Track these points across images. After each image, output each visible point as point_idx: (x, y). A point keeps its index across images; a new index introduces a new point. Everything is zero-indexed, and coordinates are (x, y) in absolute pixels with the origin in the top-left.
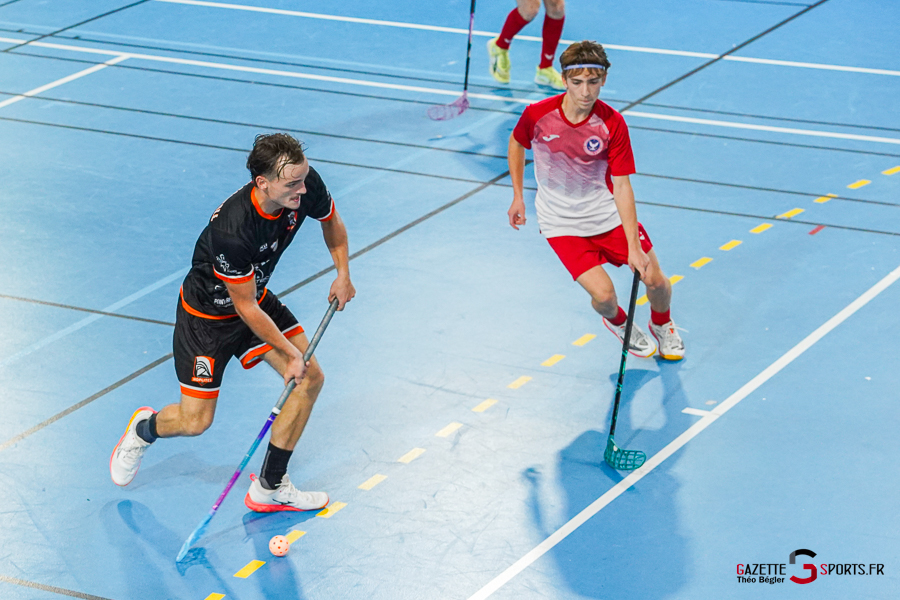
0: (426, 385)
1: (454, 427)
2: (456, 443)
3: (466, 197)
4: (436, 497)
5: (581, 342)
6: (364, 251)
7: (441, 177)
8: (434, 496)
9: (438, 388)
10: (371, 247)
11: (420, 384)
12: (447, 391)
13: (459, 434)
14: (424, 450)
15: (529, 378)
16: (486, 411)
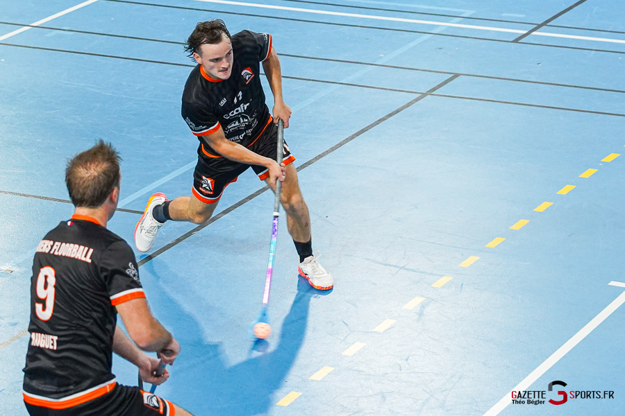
0: (390, 265)
1: (418, 300)
2: (421, 314)
3: (408, 105)
4: (409, 361)
5: (517, 226)
6: (327, 152)
7: (386, 89)
8: (407, 360)
9: (401, 268)
10: (333, 149)
11: (386, 265)
12: (408, 270)
13: (423, 306)
14: (394, 321)
15: (478, 258)
16: (443, 287)
